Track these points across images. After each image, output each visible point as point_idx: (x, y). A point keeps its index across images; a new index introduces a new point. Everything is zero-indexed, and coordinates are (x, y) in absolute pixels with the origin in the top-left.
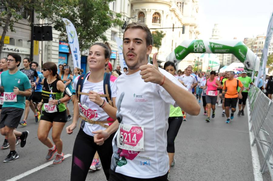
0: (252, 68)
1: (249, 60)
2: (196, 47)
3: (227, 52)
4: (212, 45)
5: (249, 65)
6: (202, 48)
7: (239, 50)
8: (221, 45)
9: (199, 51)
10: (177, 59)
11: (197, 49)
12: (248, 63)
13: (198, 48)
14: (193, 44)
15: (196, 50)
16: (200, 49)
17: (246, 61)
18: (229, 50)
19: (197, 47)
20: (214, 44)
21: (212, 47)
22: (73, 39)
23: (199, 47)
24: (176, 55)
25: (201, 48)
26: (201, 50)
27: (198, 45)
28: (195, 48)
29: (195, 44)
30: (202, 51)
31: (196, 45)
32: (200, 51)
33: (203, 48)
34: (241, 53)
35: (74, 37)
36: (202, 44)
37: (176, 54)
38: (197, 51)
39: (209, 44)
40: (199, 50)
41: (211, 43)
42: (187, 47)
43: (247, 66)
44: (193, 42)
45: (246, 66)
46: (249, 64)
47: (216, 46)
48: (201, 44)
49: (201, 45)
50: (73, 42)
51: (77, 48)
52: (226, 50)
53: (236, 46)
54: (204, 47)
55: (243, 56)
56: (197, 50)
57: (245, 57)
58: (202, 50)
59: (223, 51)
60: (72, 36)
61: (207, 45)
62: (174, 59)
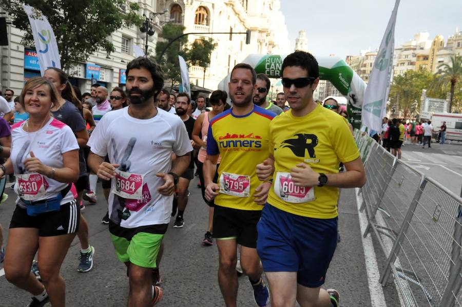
0: (361, 106)
1: (355, 91)
2: (269, 66)
5: (355, 101)
6: (278, 69)
7: (340, 74)
9: (274, 74)
11: (271, 71)
12: (353, 96)
13: (273, 69)
15: (268, 73)
16: (276, 71)
17: (351, 93)
18: (323, 73)
19: (271, 68)
22: (47, 45)
23: (274, 68)
25: (277, 69)
26: (277, 72)
27: (273, 64)
28: (267, 70)
29: (268, 62)
30: (278, 74)
32: (276, 74)
33: (280, 69)
34: (343, 80)
35: (49, 42)
36: (280, 63)
38: (271, 75)
40: (274, 72)
43: (352, 101)
44: (264, 60)
45: (349, 102)
46: (355, 97)
48: (278, 63)
49: (277, 65)
50: (46, 51)
51: (55, 61)
53: (334, 67)
55: (346, 85)
56: (271, 73)
57: (350, 86)
58: (279, 71)
60: (44, 39)
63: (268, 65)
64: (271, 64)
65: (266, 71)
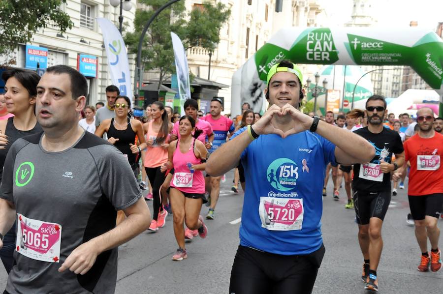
2: (312, 46)
3: (396, 60)
4: (356, 42)
6: (327, 50)
7: (428, 55)
8: (379, 41)
9: (321, 58)
10: (261, 79)
11: (315, 53)
13: (318, 50)
14: (305, 39)
15: (312, 56)
16: (323, 53)
18: (399, 55)
19: (316, 48)
20: (360, 38)
21: (355, 46)
23: (320, 48)
24: (258, 69)
25: (325, 50)
26: (325, 55)
27: (318, 43)
28: (310, 51)
29: (310, 39)
30: (327, 58)
31: (312, 42)
32: (323, 57)
33: (330, 49)
34: (432, 64)
36: (329, 40)
37: (260, 67)
38: (316, 59)
39: (347, 41)
40: (321, 55)
41: (351, 37)
42: (288, 48)
44: (304, 36)
47: (365, 45)
48: (326, 40)
49: (325, 43)
52: (393, 55)
53: (417, 45)
54: (334, 48)
56: (315, 56)
58: (328, 54)
59: (384, 57)
61: (341, 43)
62: (253, 78)
63: (310, 44)
64: (315, 42)
65: (308, 54)
